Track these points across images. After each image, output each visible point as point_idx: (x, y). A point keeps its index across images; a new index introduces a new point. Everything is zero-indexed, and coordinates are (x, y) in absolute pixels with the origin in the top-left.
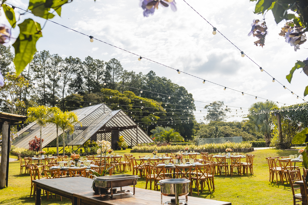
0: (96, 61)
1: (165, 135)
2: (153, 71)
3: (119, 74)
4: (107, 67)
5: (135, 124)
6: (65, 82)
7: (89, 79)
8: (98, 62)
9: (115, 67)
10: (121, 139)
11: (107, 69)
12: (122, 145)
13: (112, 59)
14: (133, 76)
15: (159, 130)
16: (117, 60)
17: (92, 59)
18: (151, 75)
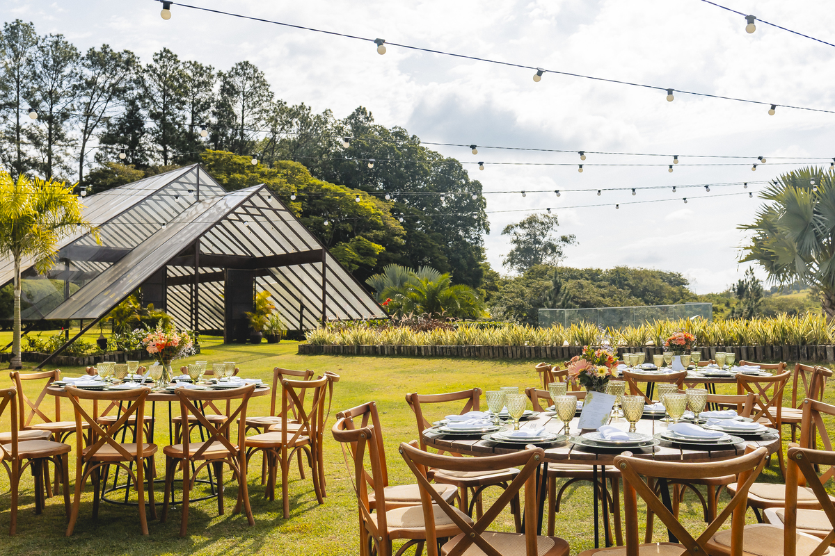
0: (188, 65)
1: (420, 293)
2: (364, 108)
3: (261, 111)
4: (224, 86)
5: (316, 246)
6: (86, 127)
7: (163, 120)
8: (196, 69)
9: (248, 89)
10: (261, 302)
11: (222, 93)
12: (265, 328)
13: (240, 64)
14: (305, 121)
15: (398, 277)
16: (256, 66)
17: (174, 58)
18: (359, 119)
